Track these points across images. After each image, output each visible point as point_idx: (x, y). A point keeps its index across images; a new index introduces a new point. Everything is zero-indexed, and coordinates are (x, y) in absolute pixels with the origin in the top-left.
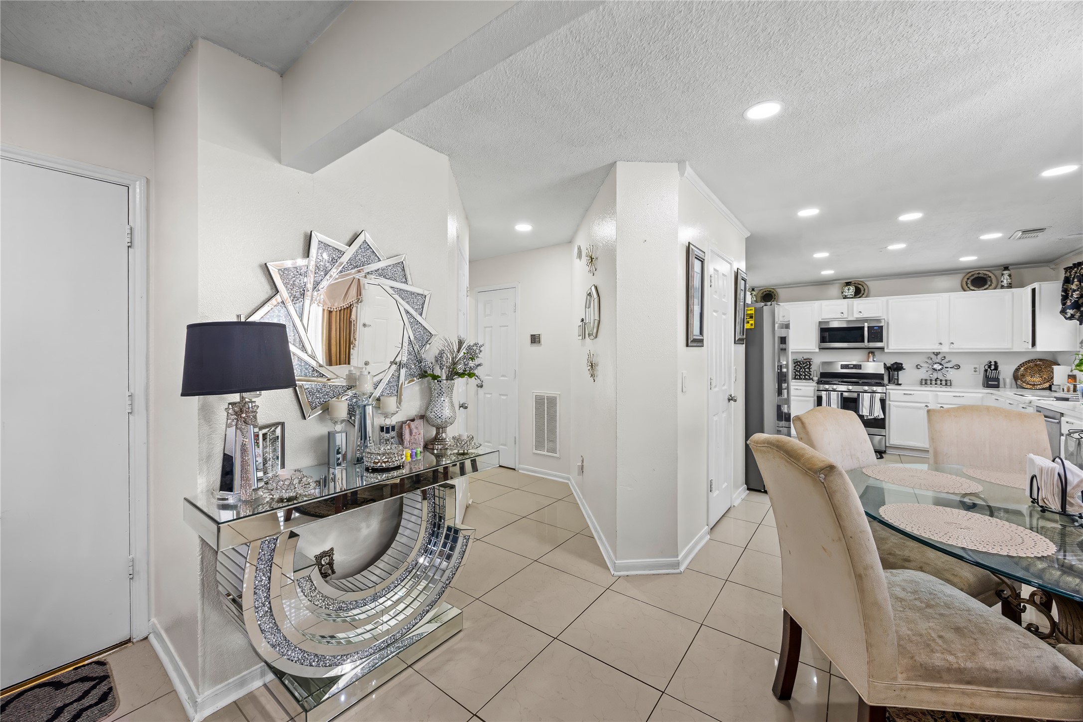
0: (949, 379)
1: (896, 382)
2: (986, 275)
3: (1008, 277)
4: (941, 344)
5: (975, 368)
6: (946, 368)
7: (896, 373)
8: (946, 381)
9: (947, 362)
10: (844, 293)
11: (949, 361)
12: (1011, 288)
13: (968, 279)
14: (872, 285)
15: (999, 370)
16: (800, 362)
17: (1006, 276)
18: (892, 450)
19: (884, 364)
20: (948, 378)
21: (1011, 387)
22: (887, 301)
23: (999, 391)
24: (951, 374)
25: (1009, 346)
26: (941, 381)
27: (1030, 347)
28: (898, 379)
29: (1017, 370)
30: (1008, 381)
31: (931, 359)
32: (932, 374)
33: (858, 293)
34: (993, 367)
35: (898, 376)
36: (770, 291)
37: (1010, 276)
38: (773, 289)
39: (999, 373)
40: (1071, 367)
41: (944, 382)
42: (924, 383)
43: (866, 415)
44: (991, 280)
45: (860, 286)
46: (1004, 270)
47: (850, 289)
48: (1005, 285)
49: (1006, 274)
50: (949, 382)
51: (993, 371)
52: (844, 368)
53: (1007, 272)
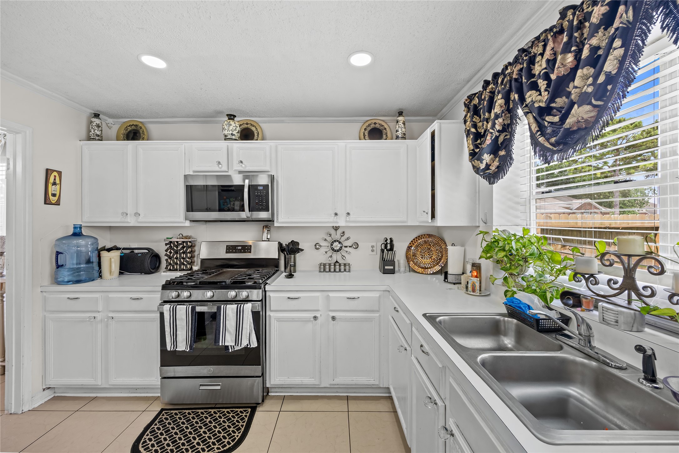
2: (382, 126)
3: (402, 125)
4: (336, 214)
5: (372, 247)
6: (345, 247)
7: (293, 256)
8: (345, 265)
9: (346, 240)
10: (224, 132)
11: (348, 239)
12: (406, 140)
13: (365, 129)
14: (267, 127)
15: (394, 249)
16: (172, 243)
18: (277, 390)
19: (278, 243)
20: (347, 262)
21: (405, 271)
22: (276, 147)
23: (394, 277)
24: (350, 256)
25: (404, 218)
26: (340, 265)
27: (430, 221)
28: (295, 266)
29: (410, 248)
30: (402, 263)
31: (330, 235)
32: (331, 256)
34: (389, 247)
35: (295, 262)
36: (136, 126)
37: (404, 123)
38: (141, 122)
39: (394, 253)
40: (464, 248)
41: (342, 267)
42: (322, 270)
43: (231, 346)
44: (386, 133)
45: (253, 129)
46: (399, 115)
47: (231, 125)
48: (400, 135)
49: (401, 120)
50: (347, 267)
51: (389, 252)
52: (231, 251)
53: (401, 119)
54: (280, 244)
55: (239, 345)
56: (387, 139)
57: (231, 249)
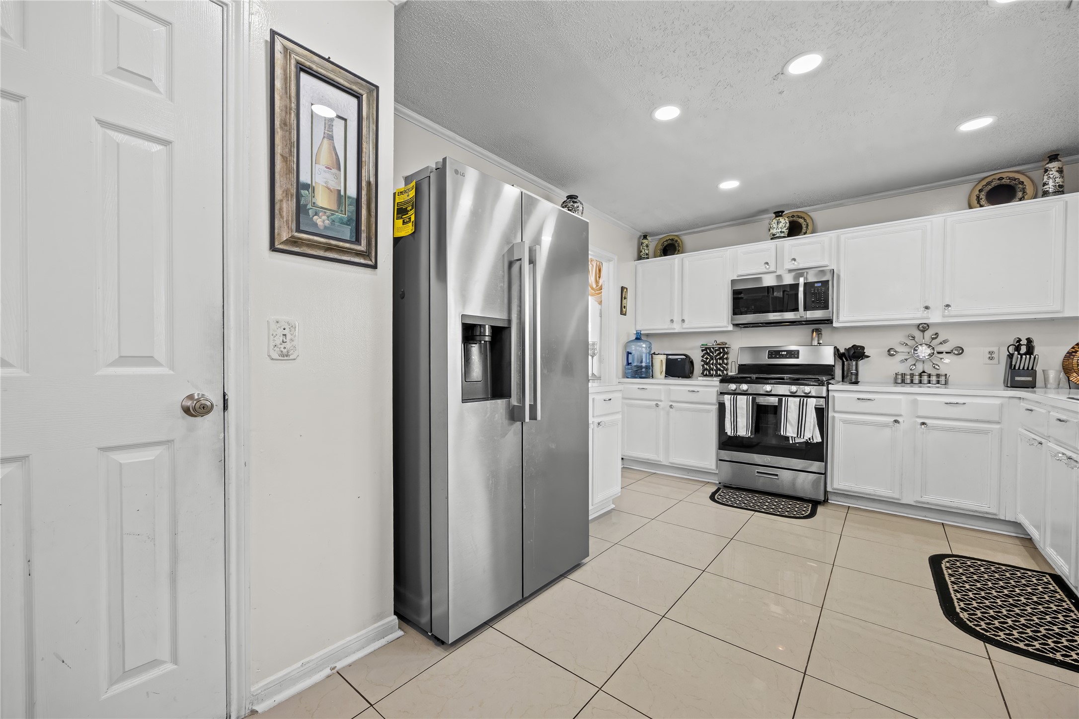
0: (943, 373)
1: (851, 378)
2: (1015, 179)
3: (1057, 175)
4: (927, 308)
5: (991, 353)
6: (939, 353)
7: (854, 363)
8: (938, 376)
9: (941, 343)
10: (772, 231)
11: (945, 342)
12: (1064, 194)
13: (980, 191)
14: (819, 216)
15: (1035, 353)
16: (709, 348)
17: (1054, 173)
18: (838, 498)
19: (835, 347)
20: (942, 371)
21: (1058, 386)
22: (838, 237)
23: (1034, 392)
24: (947, 363)
25: (1056, 307)
26: (929, 376)
28: (857, 375)
29: (1070, 354)
30: (1052, 375)
31: (914, 338)
32: (914, 365)
33: (795, 229)
34: (1023, 349)
35: (857, 369)
36: (672, 240)
37: (1060, 171)
38: (676, 236)
39: (1035, 358)
41: (934, 379)
42: (899, 381)
43: (792, 437)
44: (1024, 189)
45: (801, 221)
46: (1050, 160)
47: (781, 222)
48: (1051, 190)
49: (1053, 168)
50: (942, 379)
51: (1024, 356)
52: (773, 356)
53: (1054, 165)
54: (836, 350)
55: (802, 437)
56: (1026, 197)
57: (773, 354)
